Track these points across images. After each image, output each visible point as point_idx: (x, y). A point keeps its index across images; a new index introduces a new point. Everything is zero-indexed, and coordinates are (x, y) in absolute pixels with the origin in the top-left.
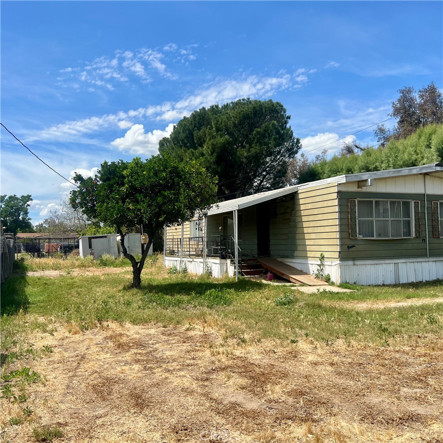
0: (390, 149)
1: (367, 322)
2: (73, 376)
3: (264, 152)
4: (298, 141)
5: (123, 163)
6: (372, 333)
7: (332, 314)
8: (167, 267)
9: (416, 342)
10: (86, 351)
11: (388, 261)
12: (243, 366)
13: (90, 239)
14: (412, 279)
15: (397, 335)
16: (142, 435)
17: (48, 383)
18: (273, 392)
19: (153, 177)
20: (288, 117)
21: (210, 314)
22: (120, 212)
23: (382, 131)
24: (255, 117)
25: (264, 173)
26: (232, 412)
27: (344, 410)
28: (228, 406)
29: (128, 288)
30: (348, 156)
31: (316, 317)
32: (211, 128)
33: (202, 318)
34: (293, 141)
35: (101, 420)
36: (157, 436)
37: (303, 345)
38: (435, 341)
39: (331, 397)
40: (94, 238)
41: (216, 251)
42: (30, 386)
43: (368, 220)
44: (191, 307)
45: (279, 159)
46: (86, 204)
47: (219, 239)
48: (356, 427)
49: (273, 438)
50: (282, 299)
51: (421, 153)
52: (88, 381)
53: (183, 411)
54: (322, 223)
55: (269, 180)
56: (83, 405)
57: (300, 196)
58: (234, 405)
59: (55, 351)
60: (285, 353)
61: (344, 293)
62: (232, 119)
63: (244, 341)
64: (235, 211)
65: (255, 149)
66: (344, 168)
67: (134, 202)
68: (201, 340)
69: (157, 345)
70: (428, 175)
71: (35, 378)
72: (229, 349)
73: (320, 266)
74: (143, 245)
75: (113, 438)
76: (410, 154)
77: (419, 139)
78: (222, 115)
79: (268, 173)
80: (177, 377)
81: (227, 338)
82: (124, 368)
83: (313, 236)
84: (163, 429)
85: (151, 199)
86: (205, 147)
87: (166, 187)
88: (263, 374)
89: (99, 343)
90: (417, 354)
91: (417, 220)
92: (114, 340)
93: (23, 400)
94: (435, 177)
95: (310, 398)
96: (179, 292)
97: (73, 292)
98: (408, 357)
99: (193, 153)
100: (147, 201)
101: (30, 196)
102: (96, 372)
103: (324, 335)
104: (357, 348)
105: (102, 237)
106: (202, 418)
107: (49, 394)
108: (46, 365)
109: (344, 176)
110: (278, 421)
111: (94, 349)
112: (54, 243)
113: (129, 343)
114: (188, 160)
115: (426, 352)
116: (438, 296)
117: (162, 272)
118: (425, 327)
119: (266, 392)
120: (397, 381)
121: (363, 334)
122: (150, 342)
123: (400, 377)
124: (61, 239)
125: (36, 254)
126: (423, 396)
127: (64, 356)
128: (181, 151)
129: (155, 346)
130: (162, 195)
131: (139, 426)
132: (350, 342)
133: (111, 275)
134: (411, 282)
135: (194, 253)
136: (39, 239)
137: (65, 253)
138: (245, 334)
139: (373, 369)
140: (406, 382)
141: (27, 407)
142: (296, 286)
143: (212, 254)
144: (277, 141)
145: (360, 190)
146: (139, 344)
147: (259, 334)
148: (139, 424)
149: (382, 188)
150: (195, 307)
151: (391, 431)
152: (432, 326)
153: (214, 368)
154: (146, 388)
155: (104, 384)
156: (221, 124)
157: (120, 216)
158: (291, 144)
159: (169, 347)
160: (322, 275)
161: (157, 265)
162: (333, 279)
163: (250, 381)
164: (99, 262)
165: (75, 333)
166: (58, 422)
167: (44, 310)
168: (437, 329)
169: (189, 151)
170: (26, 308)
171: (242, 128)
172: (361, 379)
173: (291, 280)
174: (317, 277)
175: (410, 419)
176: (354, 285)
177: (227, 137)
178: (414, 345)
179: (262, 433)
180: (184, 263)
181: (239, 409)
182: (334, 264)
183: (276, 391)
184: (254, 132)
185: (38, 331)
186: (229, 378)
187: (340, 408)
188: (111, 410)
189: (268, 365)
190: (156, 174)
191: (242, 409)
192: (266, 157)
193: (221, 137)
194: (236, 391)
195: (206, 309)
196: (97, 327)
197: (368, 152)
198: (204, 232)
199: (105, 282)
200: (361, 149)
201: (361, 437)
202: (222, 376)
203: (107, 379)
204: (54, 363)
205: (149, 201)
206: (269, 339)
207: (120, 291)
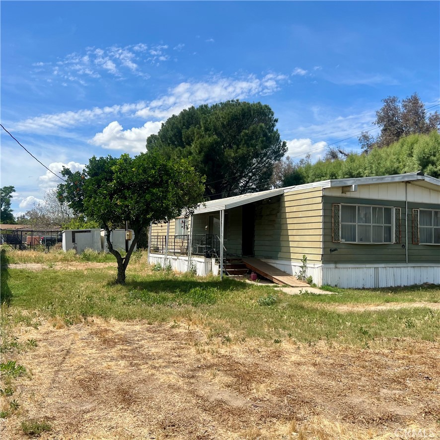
0: (373, 155)
1: (348, 324)
2: (59, 371)
3: (251, 154)
4: (284, 144)
5: (111, 159)
6: (353, 336)
7: (314, 315)
8: (151, 264)
9: (395, 344)
10: (71, 346)
11: (368, 266)
12: (229, 364)
13: (74, 233)
14: (391, 284)
15: (376, 337)
16: (130, 430)
17: (33, 377)
18: (258, 391)
19: (142, 174)
20: (275, 120)
21: (195, 312)
22: (107, 208)
23: (366, 137)
24: (243, 119)
25: (250, 174)
26: (218, 410)
27: (326, 410)
28: (214, 403)
29: (111, 284)
30: (332, 161)
31: (299, 318)
32: (200, 128)
33: (187, 315)
34: (280, 144)
35: (89, 415)
36: (145, 431)
37: (286, 345)
38: (413, 344)
39: (314, 397)
40: (77, 232)
41: (201, 250)
42: (16, 380)
43: (351, 225)
44: (176, 304)
45: (265, 161)
46: (72, 199)
47: (204, 238)
48: (338, 426)
49: (258, 435)
50: (265, 299)
51: (403, 161)
52: (74, 376)
53: (170, 408)
54: (306, 226)
55: (254, 181)
56: (70, 400)
57: (286, 199)
58: (220, 403)
59: (40, 345)
60: (268, 353)
61: (326, 295)
62: (221, 119)
63: (228, 340)
64: (222, 211)
65: (243, 150)
66: (328, 173)
67: (122, 198)
68: (186, 338)
69: (143, 341)
70: (409, 183)
71: (21, 372)
72: (214, 347)
73: (302, 267)
74: (127, 242)
75: (101, 433)
76: (392, 162)
77: (401, 147)
78: (211, 115)
79: (254, 174)
80: (163, 374)
81: (212, 336)
82: (110, 363)
83: (297, 238)
84: (151, 425)
85: (139, 196)
86: (193, 146)
87: (155, 185)
88: (248, 373)
89: (84, 338)
90: (396, 356)
91: (398, 226)
92: (100, 335)
93: (10, 393)
94: (416, 185)
95: (294, 397)
96: (163, 290)
97: (57, 286)
98: (387, 359)
99: (180, 151)
100: (136, 198)
101: (13, 187)
102: (82, 367)
103: (307, 335)
104: (339, 350)
105: (85, 232)
106: (189, 415)
107: (36, 388)
108: (31, 358)
109: (329, 181)
110: (263, 419)
111: (80, 344)
112: (36, 236)
113: (115, 339)
114: (176, 157)
115: (404, 355)
116: (415, 301)
117: (146, 269)
118: (403, 330)
119: (251, 390)
120: (377, 382)
121: (344, 336)
122: (136, 339)
123: (380, 378)
124: (43, 232)
125: (18, 246)
126: (402, 398)
127: (49, 351)
128: (169, 149)
129: (140, 343)
130: (150, 192)
131: (127, 421)
132: (331, 344)
133: (94, 270)
134: (390, 286)
135: (179, 251)
136: (22, 231)
137: (48, 245)
138: (230, 333)
139: (354, 370)
140: (386, 383)
141: (14, 401)
142: (279, 287)
143: (197, 252)
144: (264, 143)
145: (344, 195)
146: (125, 340)
147: (244, 334)
148: (127, 420)
149: (365, 194)
150: (180, 304)
151: (372, 431)
152: (410, 330)
153: (199, 366)
154: (132, 385)
155: (90, 379)
156: (210, 123)
157: (107, 212)
158: (277, 146)
159: (155, 344)
160: (304, 277)
161: (141, 262)
162: (315, 281)
163: (236, 379)
164: (82, 257)
165: (60, 328)
166: (46, 416)
167: (27, 304)
168: (415, 333)
169: (177, 149)
170: (9, 301)
171: (231, 128)
172: (343, 380)
173: (274, 280)
174: (300, 278)
175: (389, 419)
176: (336, 288)
177: (215, 137)
178: (393, 348)
179: (248, 430)
180: (168, 261)
181: (225, 407)
182: (316, 266)
183: (261, 390)
184: (242, 134)
185: (21, 325)
186: (215, 376)
187: (323, 407)
188: (98, 404)
189: (252, 364)
190: (145, 171)
191: (228, 407)
192: (252, 158)
193: (209, 137)
194: (222, 389)
195: (190, 307)
196: (82, 322)
197: (351, 158)
198: (189, 230)
199: (88, 277)
200: (345, 155)
201: (343, 435)
202: (208, 374)
203: (93, 374)
204: (40, 357)
205: (137, 198)
206: (253, 338)
207: (104, 286)
